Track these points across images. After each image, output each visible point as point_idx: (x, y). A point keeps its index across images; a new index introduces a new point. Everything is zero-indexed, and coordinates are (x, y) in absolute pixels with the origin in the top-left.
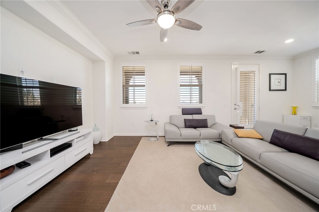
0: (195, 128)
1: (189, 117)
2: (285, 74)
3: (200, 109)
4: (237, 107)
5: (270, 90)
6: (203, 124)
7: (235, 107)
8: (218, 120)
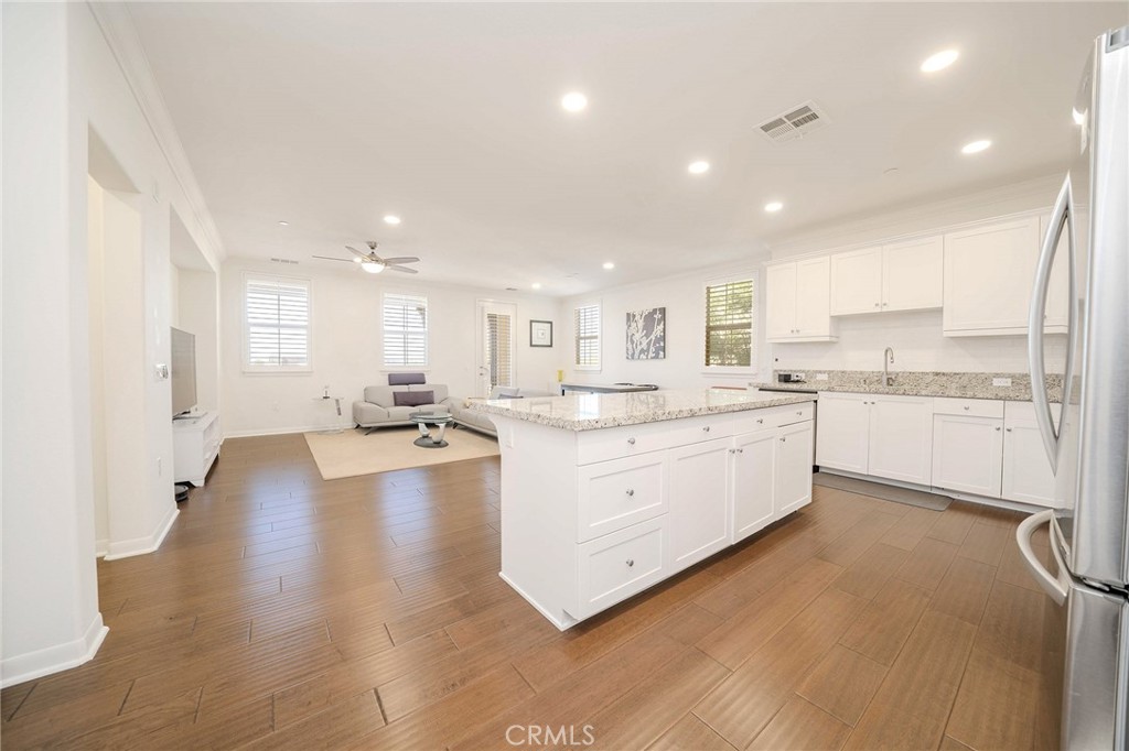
0: (413, 406)
1: (404, 389)
2: (551, 323)
3: (423, 375)
4: (484, 372)
5: (531, 345)
6: (427, 399)
7: (481, 371)
8: (453, 393)
